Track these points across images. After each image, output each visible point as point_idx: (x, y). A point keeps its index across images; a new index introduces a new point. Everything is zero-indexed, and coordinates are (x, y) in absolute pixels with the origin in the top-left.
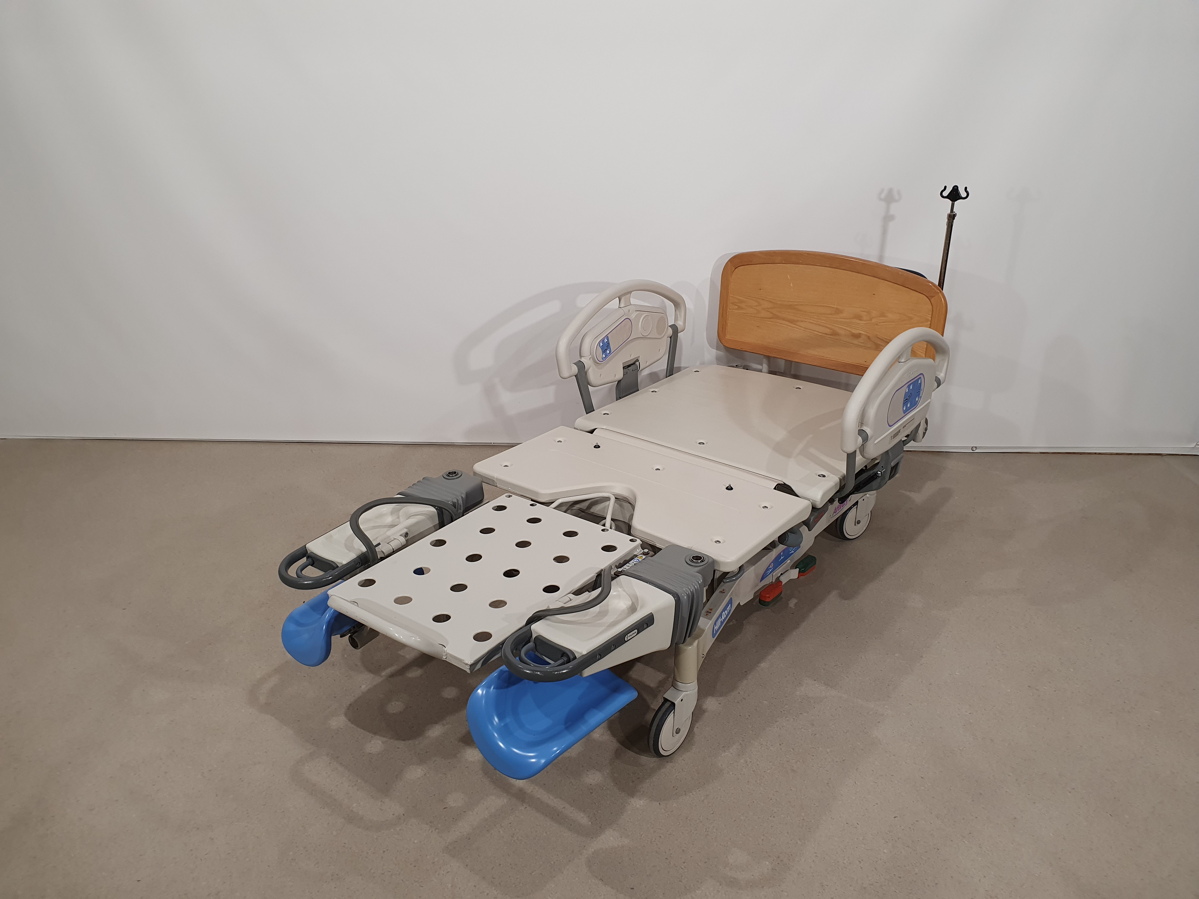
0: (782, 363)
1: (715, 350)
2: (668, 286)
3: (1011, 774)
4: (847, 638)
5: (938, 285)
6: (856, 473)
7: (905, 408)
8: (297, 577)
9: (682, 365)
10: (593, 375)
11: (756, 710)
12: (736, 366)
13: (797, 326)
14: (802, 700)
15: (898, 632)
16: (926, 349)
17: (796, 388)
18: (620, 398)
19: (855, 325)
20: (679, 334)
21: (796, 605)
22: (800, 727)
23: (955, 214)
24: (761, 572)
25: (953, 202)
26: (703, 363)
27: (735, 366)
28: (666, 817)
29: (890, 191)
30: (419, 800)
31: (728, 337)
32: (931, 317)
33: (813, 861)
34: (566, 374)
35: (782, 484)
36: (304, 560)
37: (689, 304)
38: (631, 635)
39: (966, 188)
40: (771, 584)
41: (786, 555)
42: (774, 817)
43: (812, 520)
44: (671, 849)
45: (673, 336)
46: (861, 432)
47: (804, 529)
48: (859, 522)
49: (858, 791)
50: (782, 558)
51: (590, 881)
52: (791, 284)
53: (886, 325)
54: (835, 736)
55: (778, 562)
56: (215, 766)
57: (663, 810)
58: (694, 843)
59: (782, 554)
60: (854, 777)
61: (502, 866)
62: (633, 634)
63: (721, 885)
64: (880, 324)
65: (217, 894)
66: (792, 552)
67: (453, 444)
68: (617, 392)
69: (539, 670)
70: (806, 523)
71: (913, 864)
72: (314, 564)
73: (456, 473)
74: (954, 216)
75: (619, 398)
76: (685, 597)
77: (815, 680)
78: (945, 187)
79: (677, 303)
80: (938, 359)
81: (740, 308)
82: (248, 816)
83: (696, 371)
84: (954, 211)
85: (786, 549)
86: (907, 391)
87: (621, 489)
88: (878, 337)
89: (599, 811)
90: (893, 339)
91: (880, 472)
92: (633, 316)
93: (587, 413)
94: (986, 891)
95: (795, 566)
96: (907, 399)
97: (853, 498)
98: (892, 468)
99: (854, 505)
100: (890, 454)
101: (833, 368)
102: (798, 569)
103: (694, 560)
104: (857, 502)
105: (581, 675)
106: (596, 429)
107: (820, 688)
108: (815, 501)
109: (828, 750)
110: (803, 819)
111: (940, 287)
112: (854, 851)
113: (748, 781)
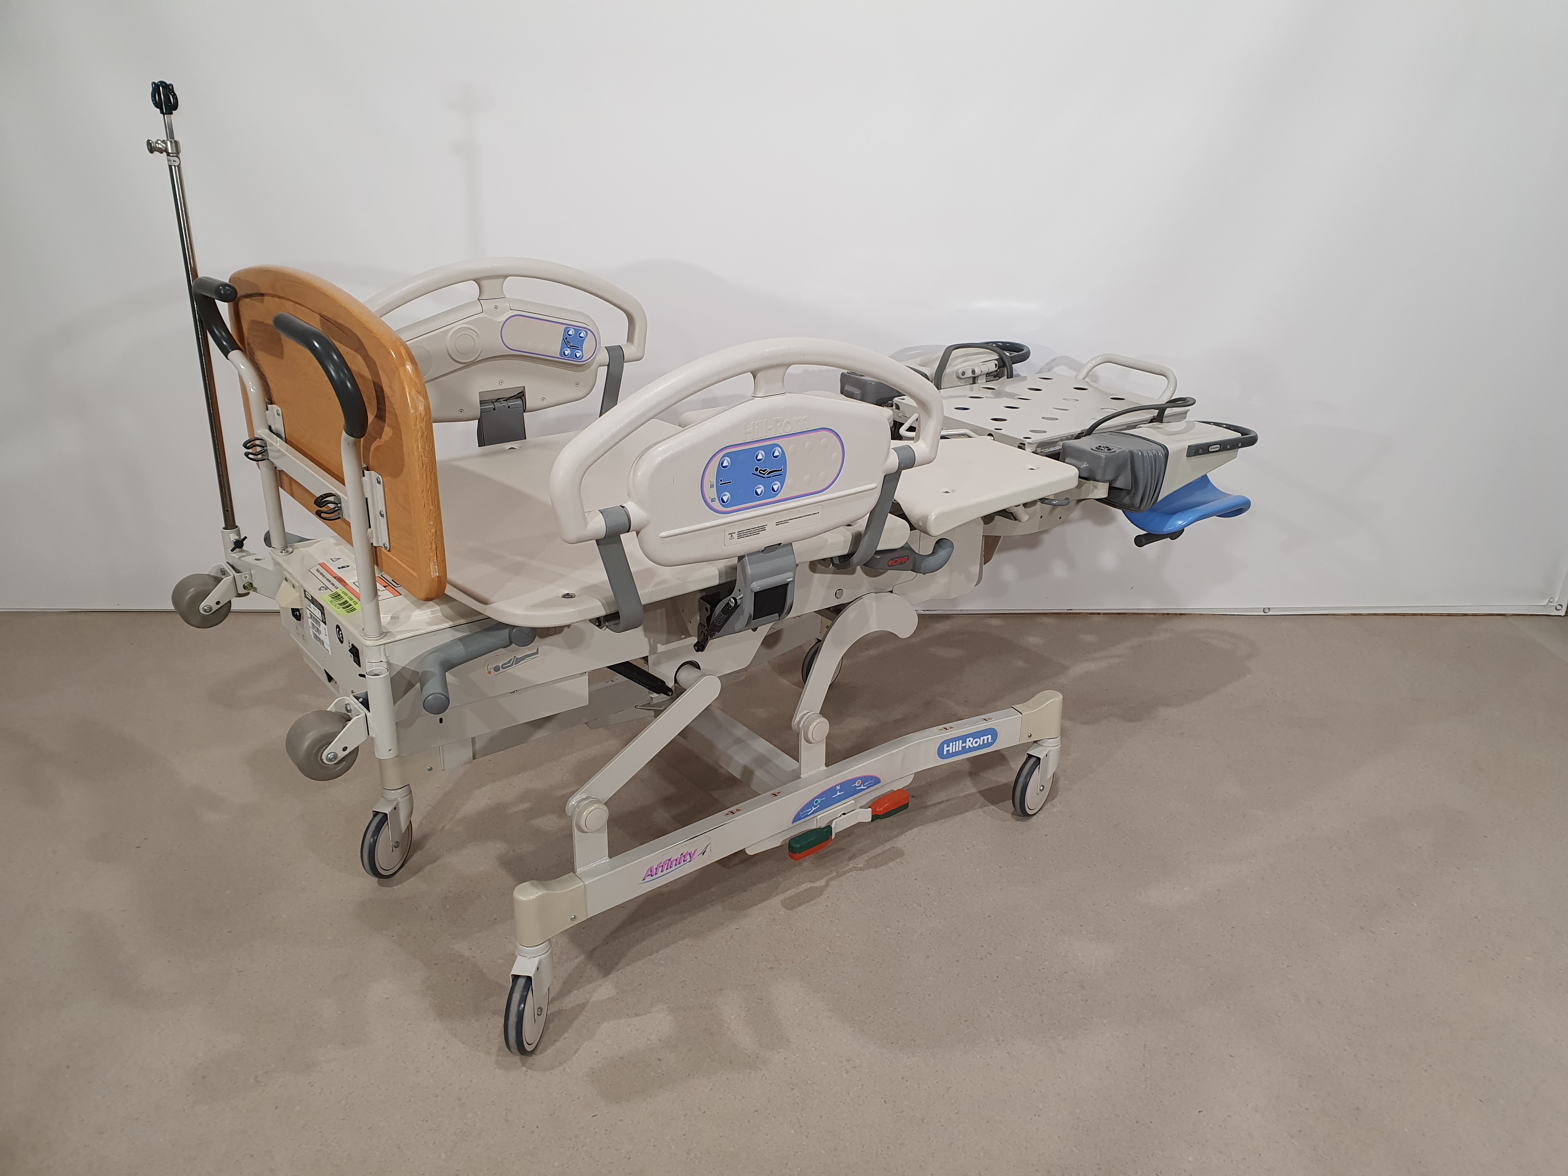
57: (890, 1111)
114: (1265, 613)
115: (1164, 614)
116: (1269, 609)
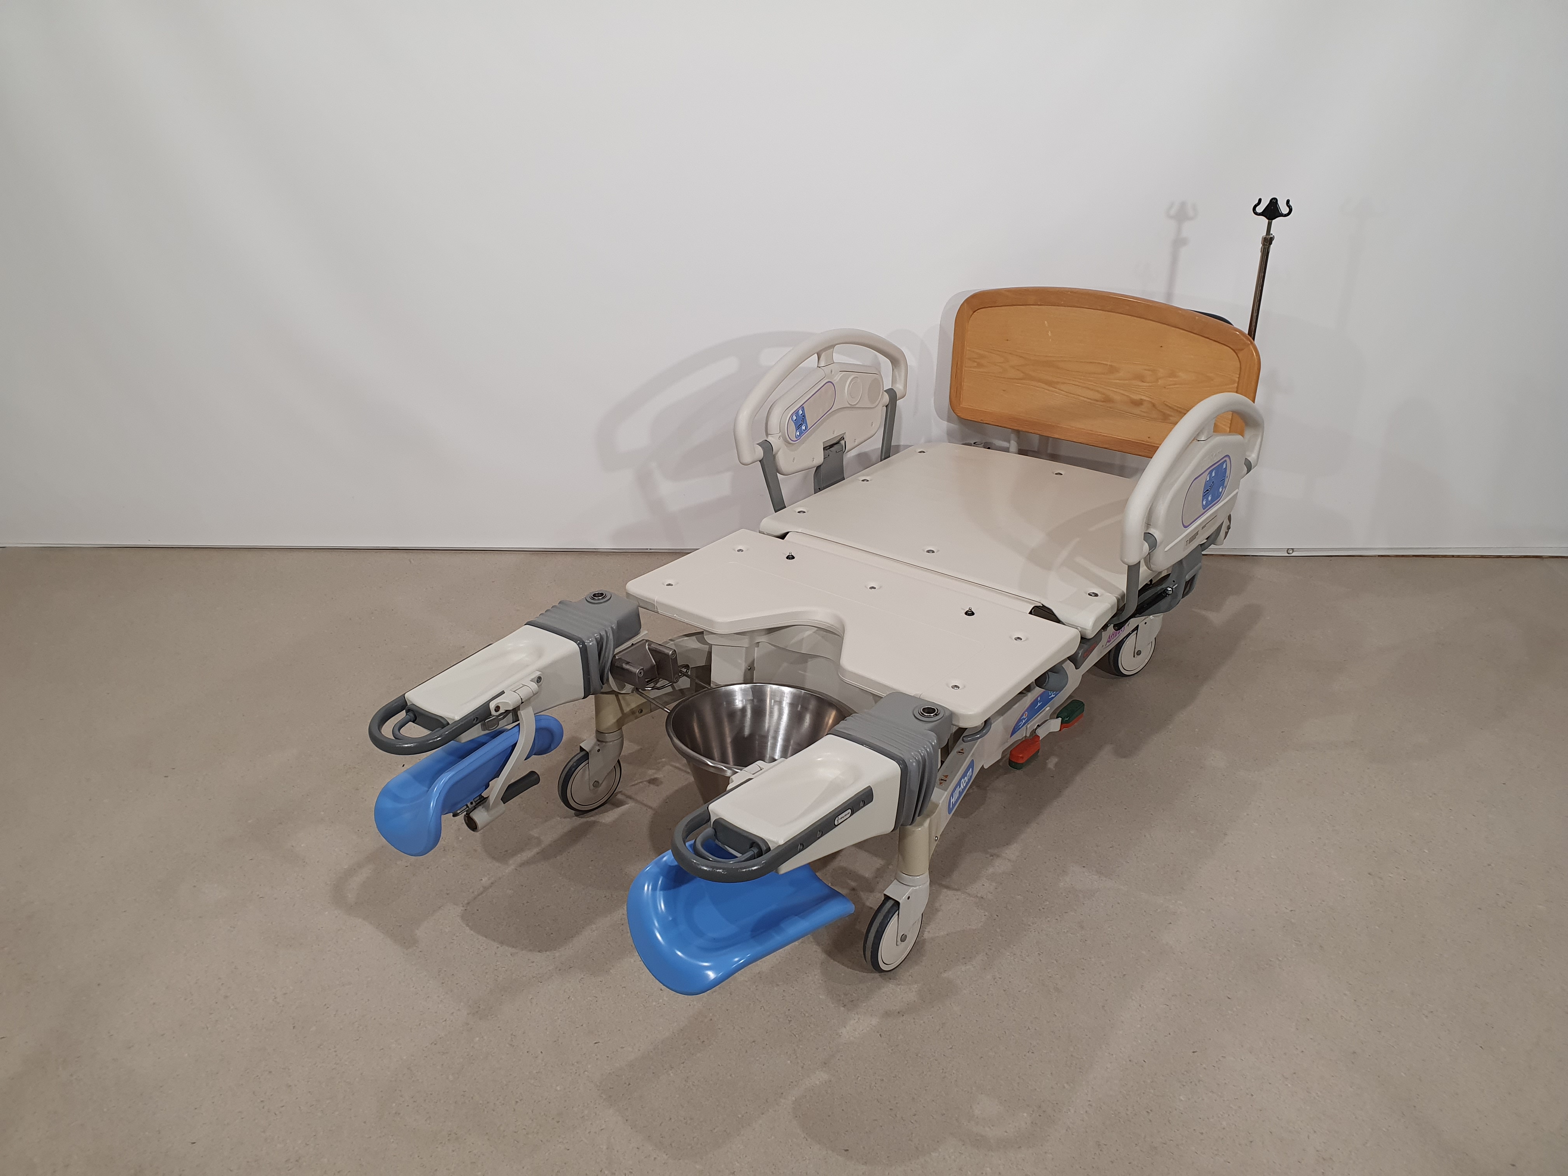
0: (1036, 440)
1: (946, 422)
2: (883, 335)
3: (1347, 993)
5: (1248, 334)
6: (1139, 589)
7: (1204, 503)
8: (394, 738)
9: (902, 444)
10: (784, 460)
11: (1006, 907)
12: (975, 443)
13: (1057, 390)
14: (1068, 894)
15: (1193, 800)
16: (1231, 421)
17: (1056, 474)
18: (820, 490)
19: (1136, 388)
20: (897, 401)
21: (1056, 765)
22: (1066, 931)
23: (1272, 237)
24: (1012, 724)
25: (1270, 221)
26: (929, 441)
27: (973, 443)
28: (889, 1054)
29: (1183, 204)
30: (562, 1032)
31: (964, 405)
32: (1239, 378)
33: (1086, 1112)
34: (747, 458)
35: (1039, 606)
36: (403, 714)
37: (912, 360)
38: (843, 817)
39: (1288, 202)
40: (1023, 739)
41: (1045, 700)
42: (1033, 1053)
43: (1080, 654)
44: (897, 1096)
45: (889, 405)
46: (1148, 537)
47: (1069, 667)
48: (1139, 653)
49: (1144, 1016)
50: (1039, 704)
51: (790, 1141)
52: (1050, 332)
53: (1178, 388)
54: (1112, 943)
55: (1033, 710)
56: (291, 988)
57: (885, 1044)
58: (927, 1088)
59: (1039, 699)
60: (1138, 998)
61: (673, 1120)
62: (846, 815)
63: (963, 1145)
64: (1170, 387)
65: (297, 1161)
66: (1053, 696)
67: (596, 550)
68: (816, 480)
69: (721, 866)
70: (1073, 659)
71: (1219, 1115)
72: (416, 719)
73: (603, 594)
74: (1272, 239)
75: (818, 489)
76: (914, 764)
77: (1084, 867)
78: (1260, 200)
79: (896, 360)
80: (1248, 433)
81: (980, 365)
82: (336, 1055)
83: (920, 452)
84: (1271, 232)
85: (1043, 693)
86: (1208, 479)
87: (822, 615)
88: (1167, 406)
89: (801, 1046)
90: (1190, 409)
91: (1170, 588)
92: (836, 379)
93: (776, 512)
94: (1317, 1151)
95: (1057, 714)
96: (1208, 490)
97: (1133, 622)
98: (1187, 583)
99: (1133, 631)
100: (1184, 563)
101: (1105, 446)
102: (1060, 719)
103: (924, 714)
104: (1138, 626)
105: (777, 872)
106: (788, 533)
107: (1090, 877)
108: (1086, 629)
109: (1103, 962)
110: (1072, 1056)
111: (1251, 336)
112: (1140, 1098)
113: (998, 1004)
114: (1289, 554)
116: (1291, 549)
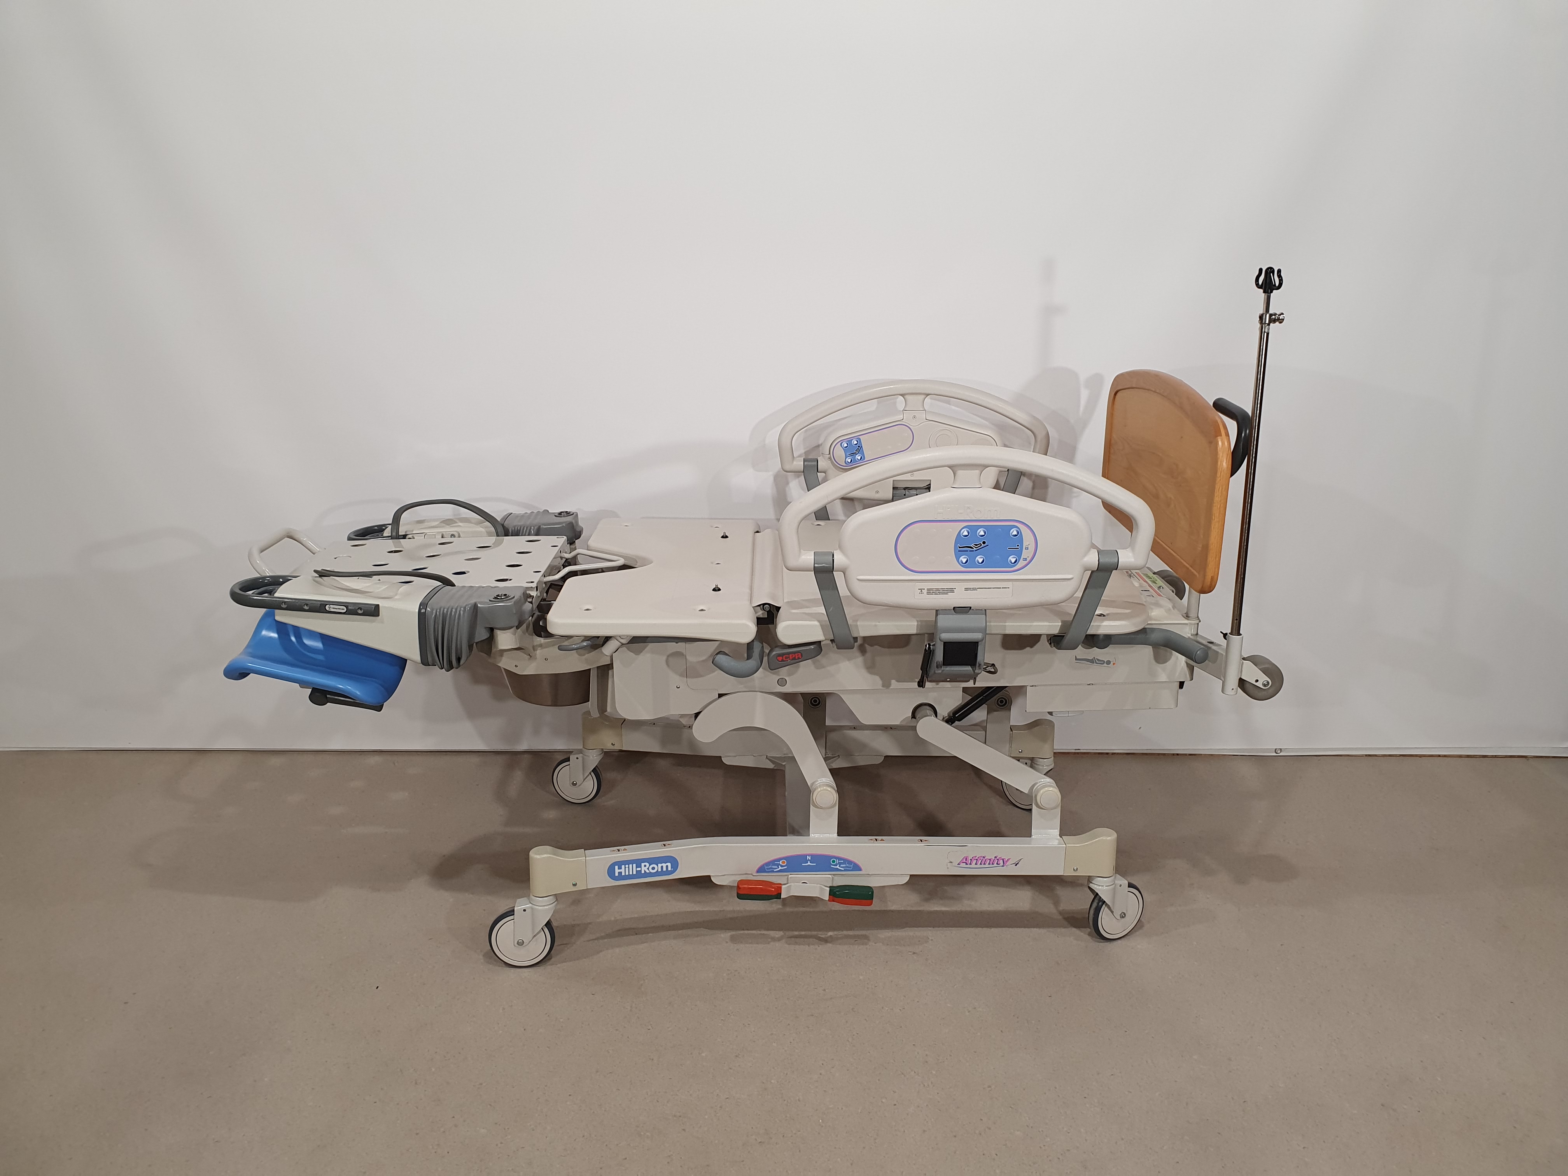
4: (1126, 1031)
7: (964, 560)
25: (1269, 294)
38: (336, 609)
62: (339, 609)
96: (971, 547)
114: (1277, 753)
115: (1173, 754)
116: (1281, 749)
